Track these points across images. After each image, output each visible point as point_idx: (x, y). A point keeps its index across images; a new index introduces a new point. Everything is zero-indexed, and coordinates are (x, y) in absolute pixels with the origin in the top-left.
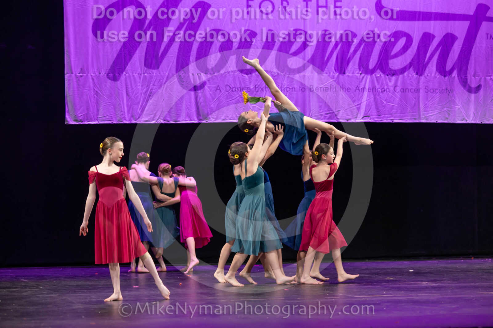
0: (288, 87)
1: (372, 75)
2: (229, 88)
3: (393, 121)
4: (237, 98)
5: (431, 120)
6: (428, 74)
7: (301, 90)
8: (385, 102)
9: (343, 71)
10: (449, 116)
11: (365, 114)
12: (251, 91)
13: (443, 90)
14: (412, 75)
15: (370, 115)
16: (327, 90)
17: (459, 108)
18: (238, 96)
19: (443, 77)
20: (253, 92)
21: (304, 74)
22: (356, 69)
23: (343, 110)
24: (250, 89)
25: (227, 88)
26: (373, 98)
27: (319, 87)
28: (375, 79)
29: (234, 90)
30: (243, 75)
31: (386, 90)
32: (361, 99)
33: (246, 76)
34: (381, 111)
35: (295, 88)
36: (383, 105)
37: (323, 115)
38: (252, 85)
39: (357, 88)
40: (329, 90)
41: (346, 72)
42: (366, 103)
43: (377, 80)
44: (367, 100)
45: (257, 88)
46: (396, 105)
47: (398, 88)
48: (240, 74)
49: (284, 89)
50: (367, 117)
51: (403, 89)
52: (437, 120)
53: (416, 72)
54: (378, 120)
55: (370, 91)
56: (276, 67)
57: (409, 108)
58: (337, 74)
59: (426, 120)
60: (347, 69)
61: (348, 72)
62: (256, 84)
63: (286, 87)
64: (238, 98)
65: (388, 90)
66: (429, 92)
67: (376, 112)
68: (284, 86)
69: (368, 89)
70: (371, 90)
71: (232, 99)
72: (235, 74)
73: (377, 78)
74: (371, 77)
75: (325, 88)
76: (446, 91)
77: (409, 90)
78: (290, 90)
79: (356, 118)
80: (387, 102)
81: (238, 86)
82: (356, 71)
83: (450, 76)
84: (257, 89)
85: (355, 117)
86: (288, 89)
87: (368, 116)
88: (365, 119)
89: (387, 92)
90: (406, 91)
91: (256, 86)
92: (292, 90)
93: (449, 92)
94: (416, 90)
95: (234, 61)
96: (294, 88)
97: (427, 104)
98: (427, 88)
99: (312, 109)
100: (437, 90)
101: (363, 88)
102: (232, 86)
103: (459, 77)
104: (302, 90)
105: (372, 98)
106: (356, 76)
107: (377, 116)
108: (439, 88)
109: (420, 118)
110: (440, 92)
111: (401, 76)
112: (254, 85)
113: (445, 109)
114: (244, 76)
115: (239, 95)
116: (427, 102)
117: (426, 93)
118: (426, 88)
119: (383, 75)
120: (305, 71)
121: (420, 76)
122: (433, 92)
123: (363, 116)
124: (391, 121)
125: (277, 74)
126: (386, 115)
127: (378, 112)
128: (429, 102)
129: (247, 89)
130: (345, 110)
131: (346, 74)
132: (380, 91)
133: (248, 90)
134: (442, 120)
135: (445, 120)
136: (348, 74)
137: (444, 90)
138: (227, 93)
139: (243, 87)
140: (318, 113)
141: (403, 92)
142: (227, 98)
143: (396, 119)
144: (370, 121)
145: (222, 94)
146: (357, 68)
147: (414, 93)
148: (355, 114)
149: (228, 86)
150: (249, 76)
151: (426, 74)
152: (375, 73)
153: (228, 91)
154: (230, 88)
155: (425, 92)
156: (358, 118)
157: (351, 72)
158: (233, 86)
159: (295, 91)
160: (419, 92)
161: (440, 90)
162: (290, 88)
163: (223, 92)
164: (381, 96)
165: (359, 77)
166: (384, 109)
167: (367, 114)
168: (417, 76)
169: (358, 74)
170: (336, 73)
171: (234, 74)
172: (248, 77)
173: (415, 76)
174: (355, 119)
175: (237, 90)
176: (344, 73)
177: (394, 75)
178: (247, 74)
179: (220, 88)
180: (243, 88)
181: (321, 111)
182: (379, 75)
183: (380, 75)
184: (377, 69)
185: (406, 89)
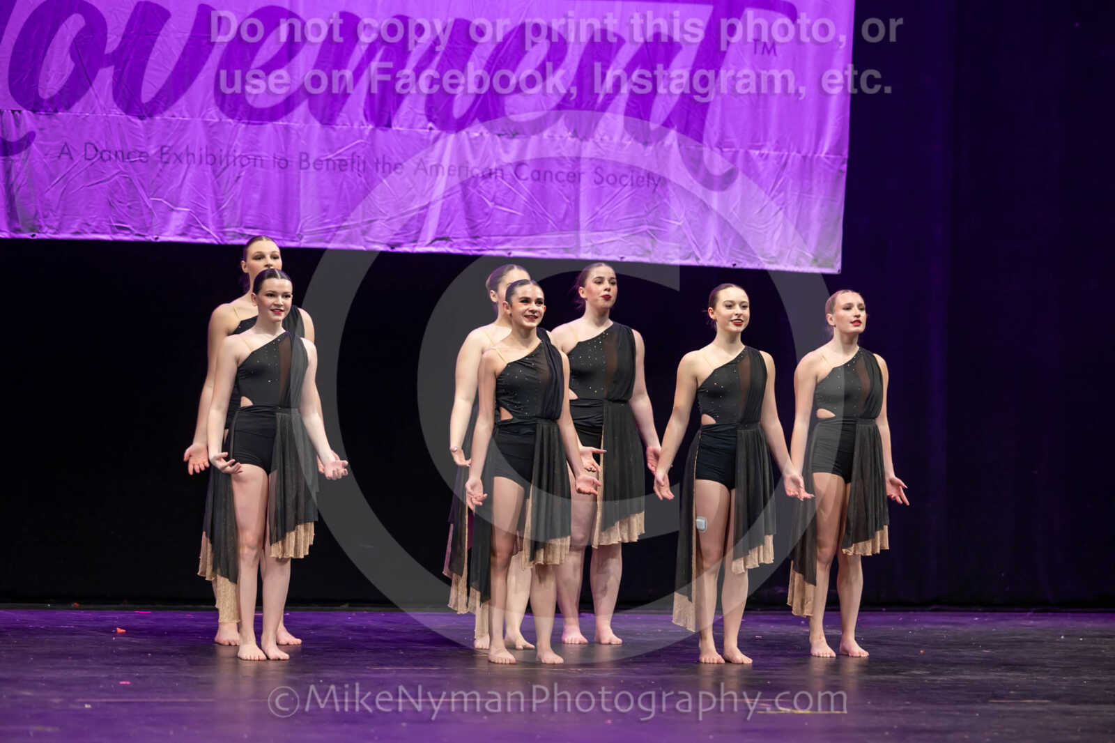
0: (244, 154)
1: (459, 134)
2: (95, 152)
3: (510, 254)
4: (114, 176)
5: (607, 255)
6: (604, 135)
7: (276, 165)
8: (490, 204)
9: (386, 123)
10: (653, 246)
11: (437, 232)
12: (149, 162)
13: (641, 179)
14: (561, 137)
15: (451, 236)
16: (343, 168)
17: (679, 226)
18: (115, 172)
19: (640, 145)
20: (157, 162)
21: (285, 123)
22: (419, 116)
23: (382, 219)
24: (148, 156)
25: (89, 152)
26: (460, 192)
27: (323, 159)
28: (467, 143)
29: (105, 156)
30: (129, 120)
31: (496, 173)
32: (429, 193)
33: (139, 121)
34: (481, 226)
35: (264, 158)
36: (487, 210)
37: (330, 232)
38: (152, 146)
39: (422, 165)
40: (349, 167)
41: (394, 122)
42: (443, 204)
43: (472, 146)
44: (444, 197)
45: (167, 153)
46: (519, 213)
47: (524, 168)
48: (124, 116)
49: (234, 161)
50: (444, 242)
51: (539, 172)
52: (622, 256)
53: (572, 130)
54: (470, 250)
55: (454, 175)
56: (217, 100)
57: (550, 221)
58: (371, 127)
59: (596, 253)
60: (396, 116)
61: (398, 122)
62: (163, 143)
63: (239, 156)
64: (117, 177)
65: (499, 174)
66: (605, 184)
67: (466, 229)
68: (235, 151)
69: (449, 170)
70: (457, 173)
71: (97, 181)
72: (110, 115)
73: (474, 142)
74: (458, 140)
75: (337, 162)
76: (648, 182)
77: (554, 177)
78: (249, 163)
79: (415, 241)
80: (496, 204)
81: (118, 146)
82: (420, 120)
83: (660, 143)
84: (165, 158)
85: (412, 239)
86: (245, 161)
87: (446, 239)
88: (437, 246)
89: (496, 177)
90: (545, 180)
91: (162, 148)
92: (255, 162)
93: (657, 185)
94: (571, 175)
95: (109, 81)
96: (259, 158)
97: (600, 213)
98: (599, 170)
99: (302, 214)
100: (624, 178)
101: (435, 165)
102: (101, 147)
103: (683, 147)
104: (279, 163)
105: (458, 192)
106: (418, 133)
107: (469, 240)
108: (630, 174)
109: (578, 248)
110: (632, 185)
111: (534, 138)
112: (156, 147)
113: (645, 227)
114: (132, 122)
115: (118, 170)
116: (597, 209)
117: (597, 183)
118: (596, 173)
119: (487, 135)
120: (289, 115)
121: (581, 140)
122: (613, 184)
123: (433, 238)
124: (504, 254)
125: (217, 120)
126: (493, 238)
127: (471, 228)
128: (605, 208)
129: (140, 156)
130: (388, 220)
131: (394, 128)
132: (481, 175)
133: (142, 158)
134: (634, 254)
135: (642, 256)
136: (398, 128)
137: (643, 178)
138: (89, 163)
139: (131, 150)
140: (320, 226)
141: (539, 179)
142: (88, 177)
143: (519, 249)
144: (451, 251)
145: (75, 165)
146: (421, 114)
147: (566, 182)
148: (414, 232)
149: (92, 147)
150: (145, 121)
151: (597, 137)
152: (467, 129)
153: (89, 159)
154: (97, 150)
155: (595, 181)
156: (419, 243)
157: (406, 124)
158: (105, 149)
159: (262, 166)
160: (579, 180)
161: (632, 177)
162: (250, 157)
163: (77, 159)
164: (481, 187)
165: (425, 138)
166: (488, 223)
167: (442, 233)
168: (575, 139)
169: (424, 128)
170: (368, 125)
171: (107, 116)
172: (143, 123)
173: (569, 139)
174: (413, 244)
175: (113, 156)
176: (389, 125)
177: (518, 136)
178: (141, 118)
179: (71, 149)
180: (129, 153)
181: (327, 220)
182: (477, 135)
183: (481, 134)
184: (473, 119)
185: (546, 172)
